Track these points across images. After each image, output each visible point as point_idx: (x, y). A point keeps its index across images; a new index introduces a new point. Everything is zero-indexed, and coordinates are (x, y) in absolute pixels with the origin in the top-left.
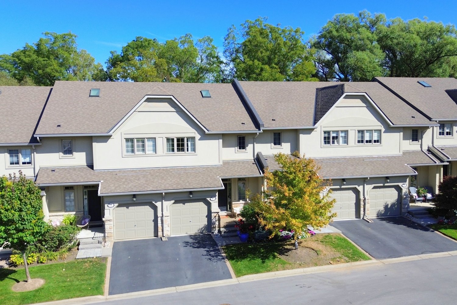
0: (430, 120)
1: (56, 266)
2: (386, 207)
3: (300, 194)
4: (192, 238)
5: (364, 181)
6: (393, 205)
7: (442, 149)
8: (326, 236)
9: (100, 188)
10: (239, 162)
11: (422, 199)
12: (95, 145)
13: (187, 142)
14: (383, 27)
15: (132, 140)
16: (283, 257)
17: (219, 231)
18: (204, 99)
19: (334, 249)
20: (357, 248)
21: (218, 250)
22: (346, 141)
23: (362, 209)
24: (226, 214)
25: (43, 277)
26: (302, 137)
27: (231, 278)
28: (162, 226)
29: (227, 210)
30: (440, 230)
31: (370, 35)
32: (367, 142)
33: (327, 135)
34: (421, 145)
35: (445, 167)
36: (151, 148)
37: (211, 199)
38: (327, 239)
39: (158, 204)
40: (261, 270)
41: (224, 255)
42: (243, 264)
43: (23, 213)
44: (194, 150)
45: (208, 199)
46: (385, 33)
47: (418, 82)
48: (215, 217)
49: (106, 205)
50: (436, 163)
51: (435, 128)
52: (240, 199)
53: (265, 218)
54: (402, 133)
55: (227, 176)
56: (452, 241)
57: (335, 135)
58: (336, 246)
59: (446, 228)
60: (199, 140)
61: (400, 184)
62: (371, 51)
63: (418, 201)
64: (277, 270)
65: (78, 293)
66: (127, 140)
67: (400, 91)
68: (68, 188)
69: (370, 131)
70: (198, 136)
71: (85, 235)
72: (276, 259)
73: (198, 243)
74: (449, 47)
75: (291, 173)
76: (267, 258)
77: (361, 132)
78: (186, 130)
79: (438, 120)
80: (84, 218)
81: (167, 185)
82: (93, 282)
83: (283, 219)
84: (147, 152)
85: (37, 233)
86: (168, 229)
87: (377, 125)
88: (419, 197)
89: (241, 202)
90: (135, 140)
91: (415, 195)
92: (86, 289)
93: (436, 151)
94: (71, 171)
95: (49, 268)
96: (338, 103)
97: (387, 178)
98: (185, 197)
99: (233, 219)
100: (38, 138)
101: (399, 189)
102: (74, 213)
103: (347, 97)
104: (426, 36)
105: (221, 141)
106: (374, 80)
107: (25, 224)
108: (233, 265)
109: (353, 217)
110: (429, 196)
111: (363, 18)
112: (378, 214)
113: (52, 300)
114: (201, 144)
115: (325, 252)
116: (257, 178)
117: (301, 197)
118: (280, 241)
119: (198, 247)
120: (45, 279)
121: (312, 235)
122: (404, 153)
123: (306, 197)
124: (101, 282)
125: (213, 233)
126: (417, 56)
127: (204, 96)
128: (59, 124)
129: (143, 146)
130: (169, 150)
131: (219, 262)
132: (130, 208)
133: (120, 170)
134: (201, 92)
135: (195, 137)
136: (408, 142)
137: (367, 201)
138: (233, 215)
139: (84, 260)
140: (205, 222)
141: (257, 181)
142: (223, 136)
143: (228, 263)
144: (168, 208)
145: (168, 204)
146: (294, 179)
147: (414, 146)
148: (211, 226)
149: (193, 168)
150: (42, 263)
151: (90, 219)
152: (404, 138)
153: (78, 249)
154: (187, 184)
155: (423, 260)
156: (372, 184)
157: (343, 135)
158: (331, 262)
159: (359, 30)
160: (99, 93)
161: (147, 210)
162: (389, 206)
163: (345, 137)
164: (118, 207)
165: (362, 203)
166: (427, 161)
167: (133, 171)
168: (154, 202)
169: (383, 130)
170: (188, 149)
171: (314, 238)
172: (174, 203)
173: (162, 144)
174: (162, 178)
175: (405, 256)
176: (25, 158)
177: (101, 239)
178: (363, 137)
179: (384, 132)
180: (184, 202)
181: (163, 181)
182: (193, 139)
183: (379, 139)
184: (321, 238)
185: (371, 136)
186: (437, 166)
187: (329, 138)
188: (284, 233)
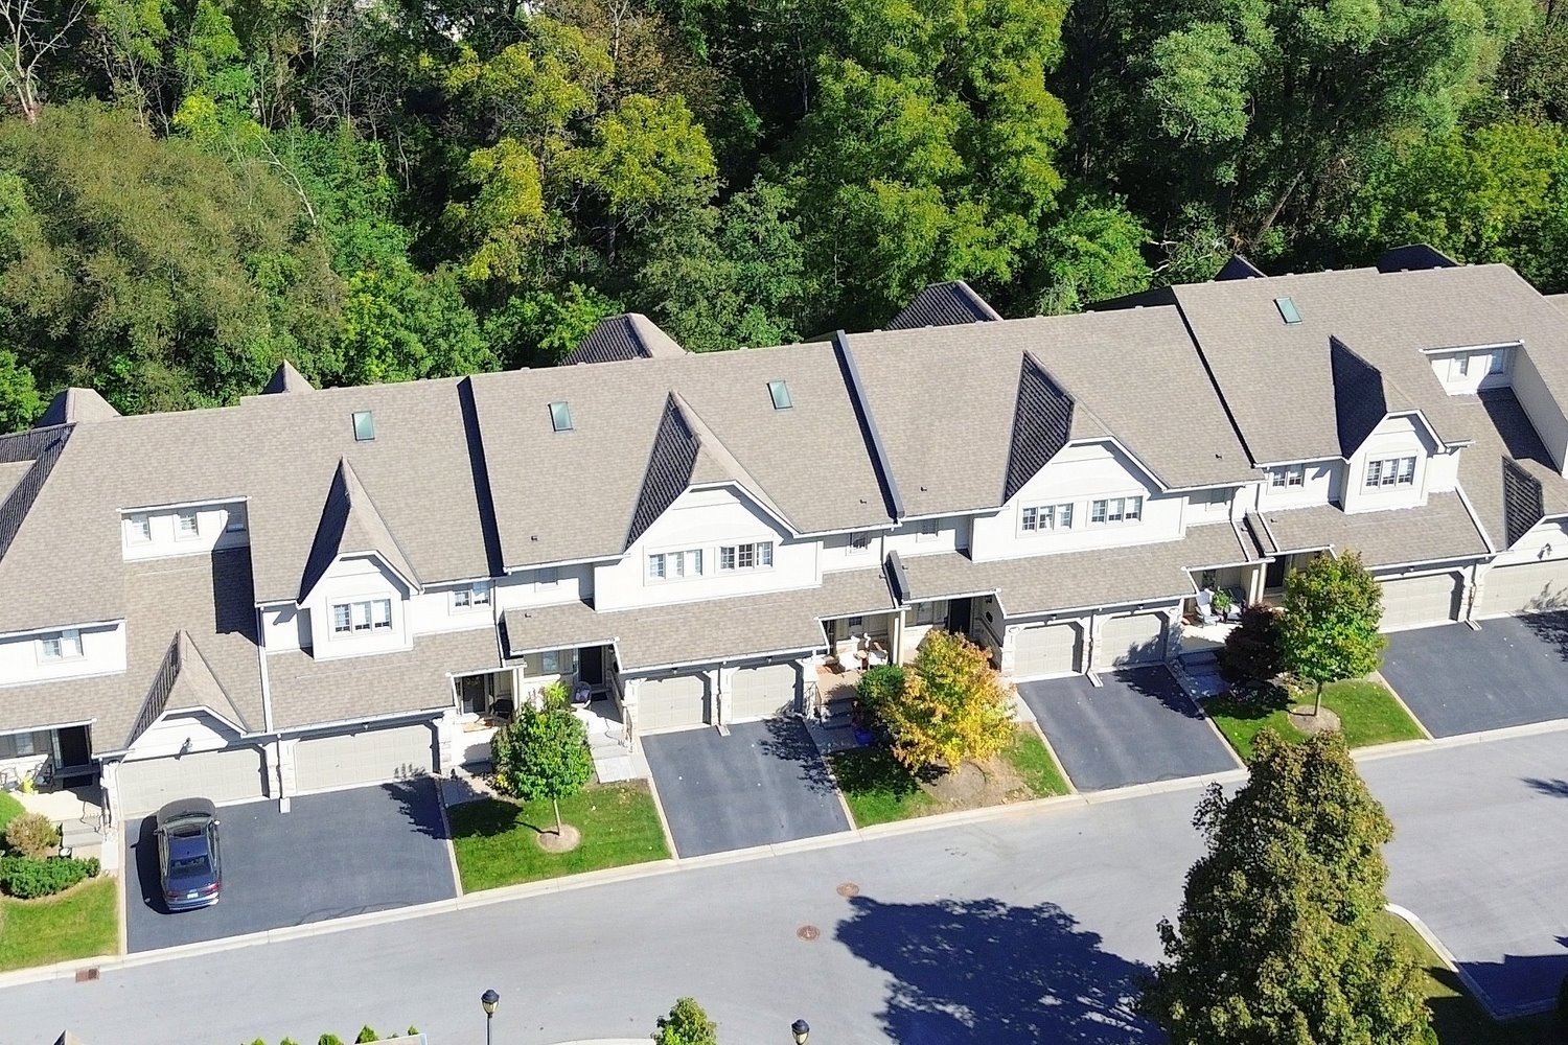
0: (1253, 467)
4: (770, 730)
5: (1092, 613)
6: (1147, 646)
7: (1272, 521)
9: (618, 655)
10: (852, 573)
12: (598, 575)
13: (758, 550)
15: (660, 556)
16: (929, 789)
17: (817, 714)
18: (778, 414)
19: (1014, 770)
20: (1053, 764)
21: (822, 765)
23: (1085, 657)
26: (980, 523)
27: (848, 829)
28: (719, 709)
30: (1215, 717)
32: (1111, 518)
33: (1029, 515)
34: (1231, 511)
37: (804, 660)
39: (713, 675)
41: (832, 777)
42: (867, 800)
44: (770, 562)
48: (810, 689)
50: (1248, 559)
54: (1189, 498)
55: (832, 615)
57: (1046, 512)
58: (1019, 762)
59: (1227, 713)
60: (782, 545)
64: (919, 816)
65: (638, 857)
66: (653, 557)
69: (1121, 500)
70: (778, 539)
72: (918, 792)
73: (784, 744)
76: (903, 791)
77: (1101, 502)
78: (757, 532)
79: (1268, 465)
81: (729, 645)
84: (687, 574)
86: (729, 713)
87: (1134, 487)
88: (1213, 613)
90: (667, 556)
93: (1257, 524)
96: (1055, 459)
97: (1138, 605)
98: (758, 661)
99: (840, 680)
101: (1164, 618)
102: (558, 678)
103: (1075, 446)
105: (821, 543)
108: (849, 801)
109: (1067, 672)
112: (1116, 665)
114: (781, 553)
115: (998, 777)
119: (787, 757)
122: (1190, 532)
125: (806, 716)
128: (532, 533)
130: (724, 567)
131: (828, 797)
132: (665, 680)
133: (640, 609)
134: (769, 387)
135: (772, 542)
136: (1200, 507)
137: (1096, 642)
139: (615, 789)
143: (842, 798)
144: (729, 679)
145: (730, 673)
147: (1215, 513)
148: (802, 704)
149: (769, 596)
152: (1191, 504)
154: (763, 640)
156: (1108, 615)
158: (1004, 799)
162: (1139, 648)
164: (646, 682)
165: (1086, 648)
166: (1232, 554)
167: (662, 609)
169: (1146, 496)
170: (759, 561)
172: (740, 670)
173: (713, 559)
174: (718, 626)
176: (478, 595)
177: (621, 736)
179: (1149, 500)
180: (755, 666)
181: (720, 633)
182: (769, 544)
183: (1137, 511)
185: (1121, 508)
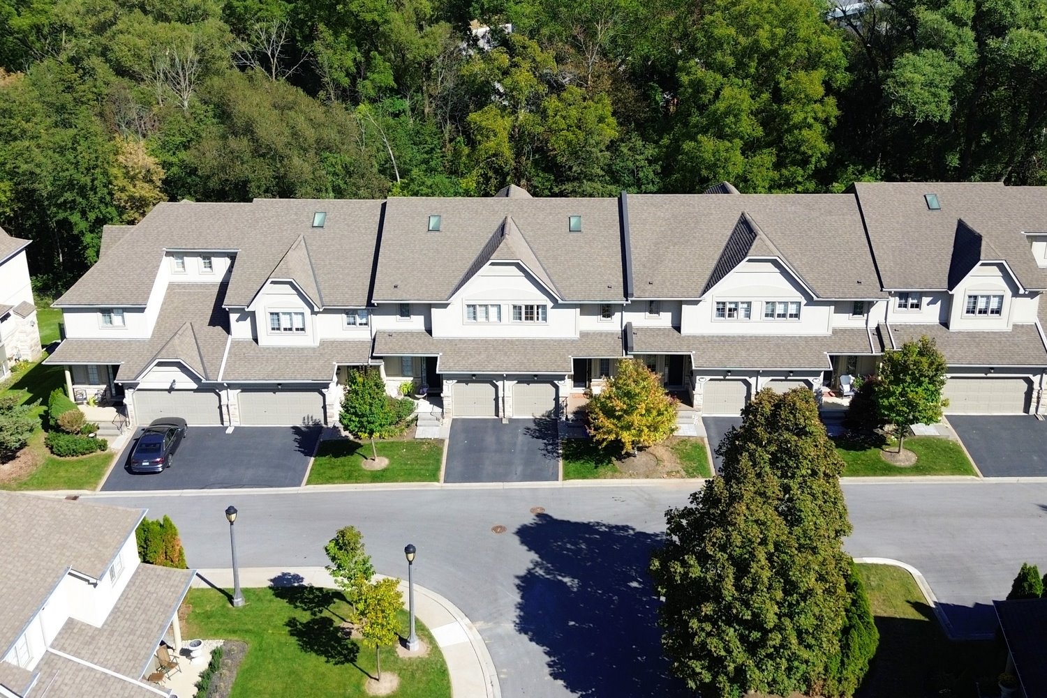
0: (882, 291)
1: (397, 444)
4: (535, 423)
5: (756, 373)
7: (895, 330)
8: (682, 441)
10: (601, 334)
13: (537, 309)
17: (567, 419)
18: (571, 235)
19: (678, 461)
20: (707, 461)
22: (748, 314)
24: (581, 392)
25: (387, 456)
28: (504, 406)
29: (584, 388)
32: (779, 316)
33: (721, 306)
34: (867, 320)
36: (496, 316)
37: (561, 381)
38: (680, 445)
39: (500, 384)
40: (589, 475)
41: (561, 451)
42: (573, 466)
44: (545, 319)
45: (556, 382)
47: (925, 196)
48: (564, 401)
49: (444, 381)
50: (872, 352)
51: (891, 300)
52: (602, 375)
54: (833, 307)
55: (582, 356)
57: (733, 306)
58: (684, 456)
60: (552, 308)
64: (605, 478)
65: (418, 478)
66: (469, 306)
67: (877, 220)
69: (786, 303)
70: (550, 304)
71: (423, 406)
72: (610, 465)
76: (602, 462)
77: (771, 303)
79: (893, 290)
80: (422, 387)
81: (510, 365)
82: (430, 467)
84: (491, 320)
86: (510, 409)
87: (795, 295)
89: (603, 379)
90: (478, 306)
92: (424, 475)
93: (885, 332)
94: (409, 337)
95: (391, 445)
96: (738, 268)
97: (789, 371)
98: (529, 378)
99: (588, 402)
100: (375, 304)
101: (809, 384)
102: (412, 379)
105: (578, 311)
108: (565, 465)
113: (397, 482)
114: (552, 313)
115: (666, 462)
119: (537, 438)
120: (389, 458)
122: (835, 332)
124: (438, 469)
125: (559, 419)
127: (572, 229)
128: (395, 284)
129: (487, 313)
130: (515, 318)
131: (553, 461)
132: (470, 384)
133: (460, 339)
134: (570, 219)
135: (546, 305)
136: (845, 316)
138: (589, 395)
139: (423, 442)
140: (551, 406)
142: (581, 306)
143: (561, 463)
145: (510, 384)
147: (855, 322)
148: (558, 411)
151: (428, 391)
152: (838, 312)
153: (416, 425)
154: (532, 365)
156: (768, 377)
157: (745, 305)
158: (665, 475)
160: (440, 221)
161: (488, 388)
163: (747, 309)
164: (456, 384)
166: (861, 347)
168: (495, 382)
169: (803, 302)
170: (538, 318)
171: (667, 442)
172: (517, 384)
173: (508, 312)
174: (506, 353)
176: (361, 318)
178: (773, 310)
179: (805, 305)
180: (528, 382)
181: (506, 358)
182: (544, 307)
183: (797, 313)
184: (675, 443)
187: (723, 309)
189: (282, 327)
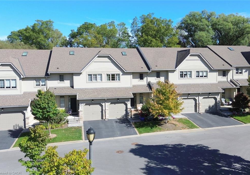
0: (231, 67)
1: (60, 130)
2: (209, 107)
3: (168, 99)
4: (118, 120)
5: (199, 95)
6: (213, 106)
7: (237, 81)
8: (180, 119)
9: (77, 96)
10: (140, 86)
11: (227, 104)
12: (74, 77)
13: (116, 76)
14: (214, 19)
15: (91, 75)
16: (160, 127)
17: (131, 117)
18: (123, 56)
20: (193, 124)
21: (131, 124)
22: (191, 76)
23: (198, 108)
24: (134, 110)
25: (55, 134)
26: (170, 74)
27: (137, 134)
28: (105, 114)
29: (134, 108)
30: (233, 117)
31: (207, 23)
34: (227, 78)
35: (238, 88)
36: (100, 79)
37: (128, 102)
38: (180, 120)
39: (103, 104)
40: (150, 131)
43: (49, 105)
45: (126, 102)
46: (215, 22)
47: (228, 48)
48: (129, 110)
49: (80, 104)
50: (233, 87)
51: (234, 70)
52: (140, 103)
53: (152, 109)
54: (217, 73)
55: (135, 92)
56: (237, 121)
57: (185, 73)
58: (184, 123)
59: (236, 116)
60: (122, 75)
61: (216, 97)
62: (208, 31)
63: (225, 105)
64: (157, 132)
66: (89, 75)
67: (218, 52)
68: (62, 97)
69: (203, 72)
71: (70, 118)
73: (122, 121)
74: (247, 29)
75: (164, 90)
77: (198, 72)
78: (115, 71)
79: (235, 66)
80: (69, 111)
81: (108, 96)
82: (77, 135)
83: (160, 109)
84: (98, 81)
85: (55, 113)
86: (108, 115)
87: (205, 68)
88: (226, 103)
89: (141, 104)
90: (93, 75)
91: (224, 102)
92: (74, 138)
93: (234, 81)
94: (64, 89)
95: (57, 130)
96: (187, 58)
97: (210, 93)
98: (116, 101)
99: (137, 112)
100: (49, 74)
101: (215, 99)
103: (191, 55)
104: (236, 24)
105: (132, 76)
106: (206, 47)
107: (50, 109)
108: (138, 130)
109: (193, 112)
110: (231, 102)
111: (204, 14)
112: (205, 111)
113: (61, 142)
115: (179, 125)
116: (149, 93)
117: (168, 100)
118: (159, 121)
120: (57, 134)
121: (174, 118)
122: (219, 82)
123: (170, 100)
124: (81, 135)
125: (128, 118)
126: (231, 34)
127: (123, 54)
128: (58, 68)
129: (96, 78)
130: (108, 80)
132: (91, 106)
133: (86, 89)
134: (122, 53)
135: (120, 74)
136: (221, 77)
137: (200, 104)
138: (137, 110)
140: (124, 113)
141: (148, 94)
142: (133, 74)
143: (136, 129)
144: (108, 106)
146: (165, 92)
147: (223, 79)
148: (127, 115)
149: (119, 88)
150: (53, 128)
151: (72, 111)
152: (219, 75)
153: (68, 123)
154: (116, 95)
155: (223, 128)
156: (202, 96)
157: (189, 73)
158: (181, 129)
159: (202, 20)
160: (74, 53)
161: (98, 107)
162: (211, 107)
163: (190, 74)
164: (85, 105)
165: (198, 105)
166: (229, 86)
167: (91, 89)
168: (101, 103)
169: (209, 71)
170: (116, 79)
171: (174, 120)
172: (110, 104)
174: (105, 92)
175: (215, 127)
176: (42, 83)
177: (78, 120)
178: (199, 74)
179: (209, 72)
180: (115, 103)
181: (106, 94)
183: (207, 75)
184: (177, 120)
185: (203, 74)
186: (235, 88)
187: (182, 75)
188: (161, 118)
189: (6, 86)
